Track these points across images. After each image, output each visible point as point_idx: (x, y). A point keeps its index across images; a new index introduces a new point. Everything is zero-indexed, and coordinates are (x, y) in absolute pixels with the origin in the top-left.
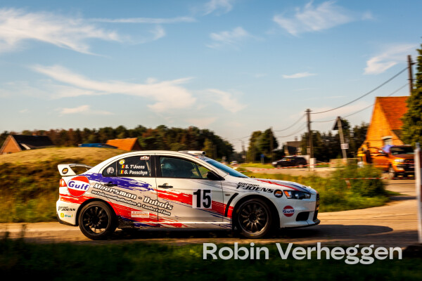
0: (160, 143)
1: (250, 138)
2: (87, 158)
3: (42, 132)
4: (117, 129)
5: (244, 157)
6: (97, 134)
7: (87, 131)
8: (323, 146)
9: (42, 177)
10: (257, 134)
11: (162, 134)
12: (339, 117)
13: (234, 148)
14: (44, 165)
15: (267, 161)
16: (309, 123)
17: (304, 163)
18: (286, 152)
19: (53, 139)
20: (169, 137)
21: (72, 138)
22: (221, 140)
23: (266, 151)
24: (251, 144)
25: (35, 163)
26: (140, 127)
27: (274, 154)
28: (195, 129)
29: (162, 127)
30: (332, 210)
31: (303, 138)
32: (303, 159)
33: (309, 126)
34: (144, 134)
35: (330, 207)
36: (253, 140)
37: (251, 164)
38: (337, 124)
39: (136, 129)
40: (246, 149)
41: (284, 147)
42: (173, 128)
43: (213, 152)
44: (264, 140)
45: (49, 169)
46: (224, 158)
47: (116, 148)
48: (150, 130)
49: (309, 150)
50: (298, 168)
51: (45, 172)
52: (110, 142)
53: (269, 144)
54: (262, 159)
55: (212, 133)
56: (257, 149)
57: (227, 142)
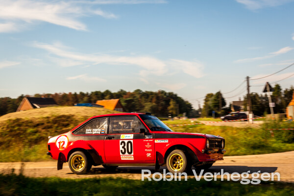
0: (137, 103)
1: (204, 98)
2: (76, 114)
3: (49, 95)
4: (104, 92)
5: (200, 113)
6: (89, 96)
7: (82, 94)
8: (261, 104)
9: (44, 128)
10: (210, 95)
11: (138, 96)
12: (268, 83)
13: (192, 106)
14: (46, 120)
15: (217, 116)
16: (248, 86)
17: (245, 117)
18: (233, 109)
19: (57, 100)
20: (143, 98)
21: (71, 99)
22: (183, 100)
23: (217, 108)
24: (205, 104)
25: (39, 118)
26: (122, 90)
27: (223, 111)
28: (163, 92)
29: (138, 90)
30: (259, 153)
31: (245, 98)
32: (244, 114)
33: (248, 89)
34: (125, 96)
35: (257, 151)
36: (206, 100)
37: (205, 118)
38: (266, 88)
39: (119, 92)
40: (202, 107)
41: (230, 105)
42: (146, 92)
43: (176, 109)
44: (215, 100)
45: (49, 122)
46: (184, 114)
47: (102, 107)
48: (129, 93)
49: (248, 108)
50: (241, 121)
51: (46, 124)
52: (99, 102)
53: (218, 103)
54: (213, 114)
55: (176, 95)
56: (210, 107)
57: (187, 102)
